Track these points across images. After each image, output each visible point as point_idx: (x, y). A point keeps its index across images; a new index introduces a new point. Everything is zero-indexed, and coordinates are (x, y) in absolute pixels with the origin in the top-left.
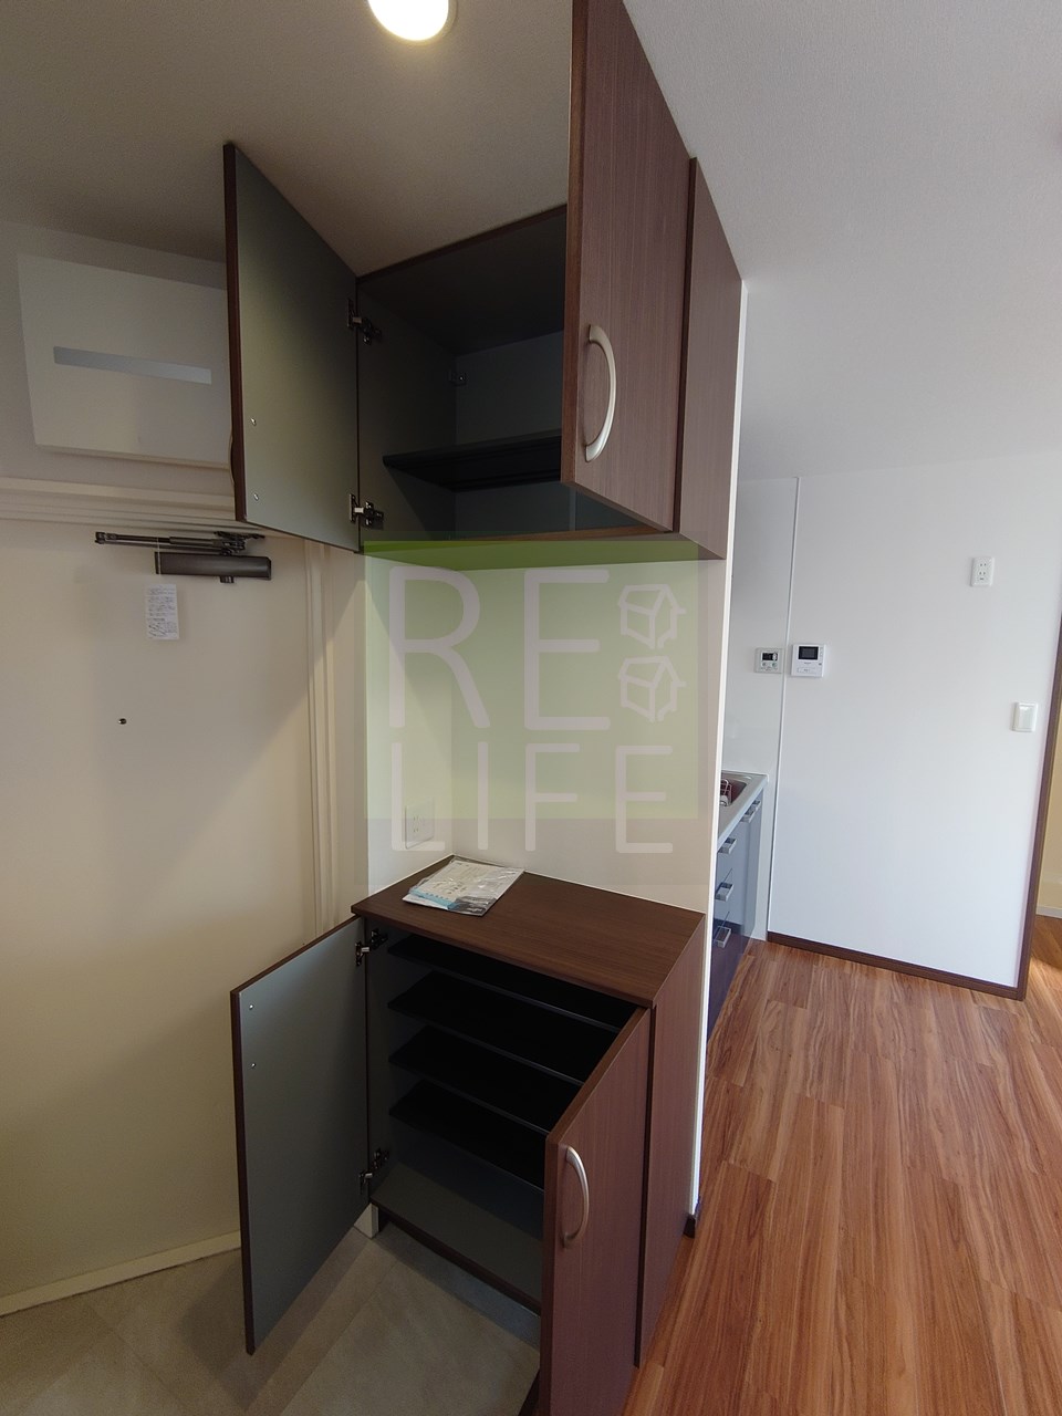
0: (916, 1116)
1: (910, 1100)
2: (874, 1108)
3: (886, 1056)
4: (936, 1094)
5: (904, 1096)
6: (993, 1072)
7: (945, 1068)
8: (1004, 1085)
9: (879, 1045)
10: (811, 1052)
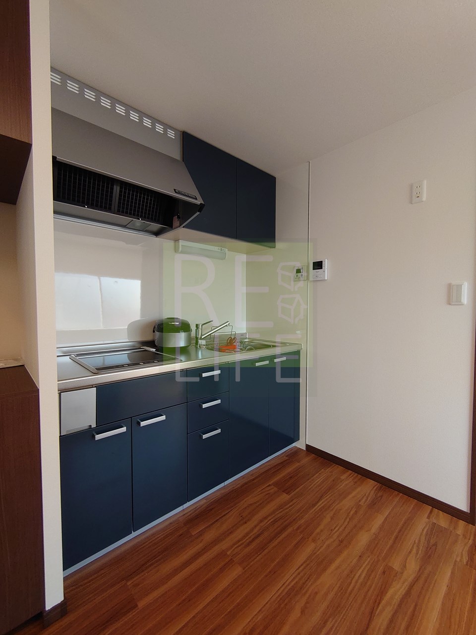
0: (294, 592)
1: (300, 579)
2: (266, 576)
3: (314, 541)
4: (328, 580)
5: (299, 574)
6: (396, 576)
7: (355, 560)
8: (397, 591)
9: (318, 530)
10: (262, 524)
